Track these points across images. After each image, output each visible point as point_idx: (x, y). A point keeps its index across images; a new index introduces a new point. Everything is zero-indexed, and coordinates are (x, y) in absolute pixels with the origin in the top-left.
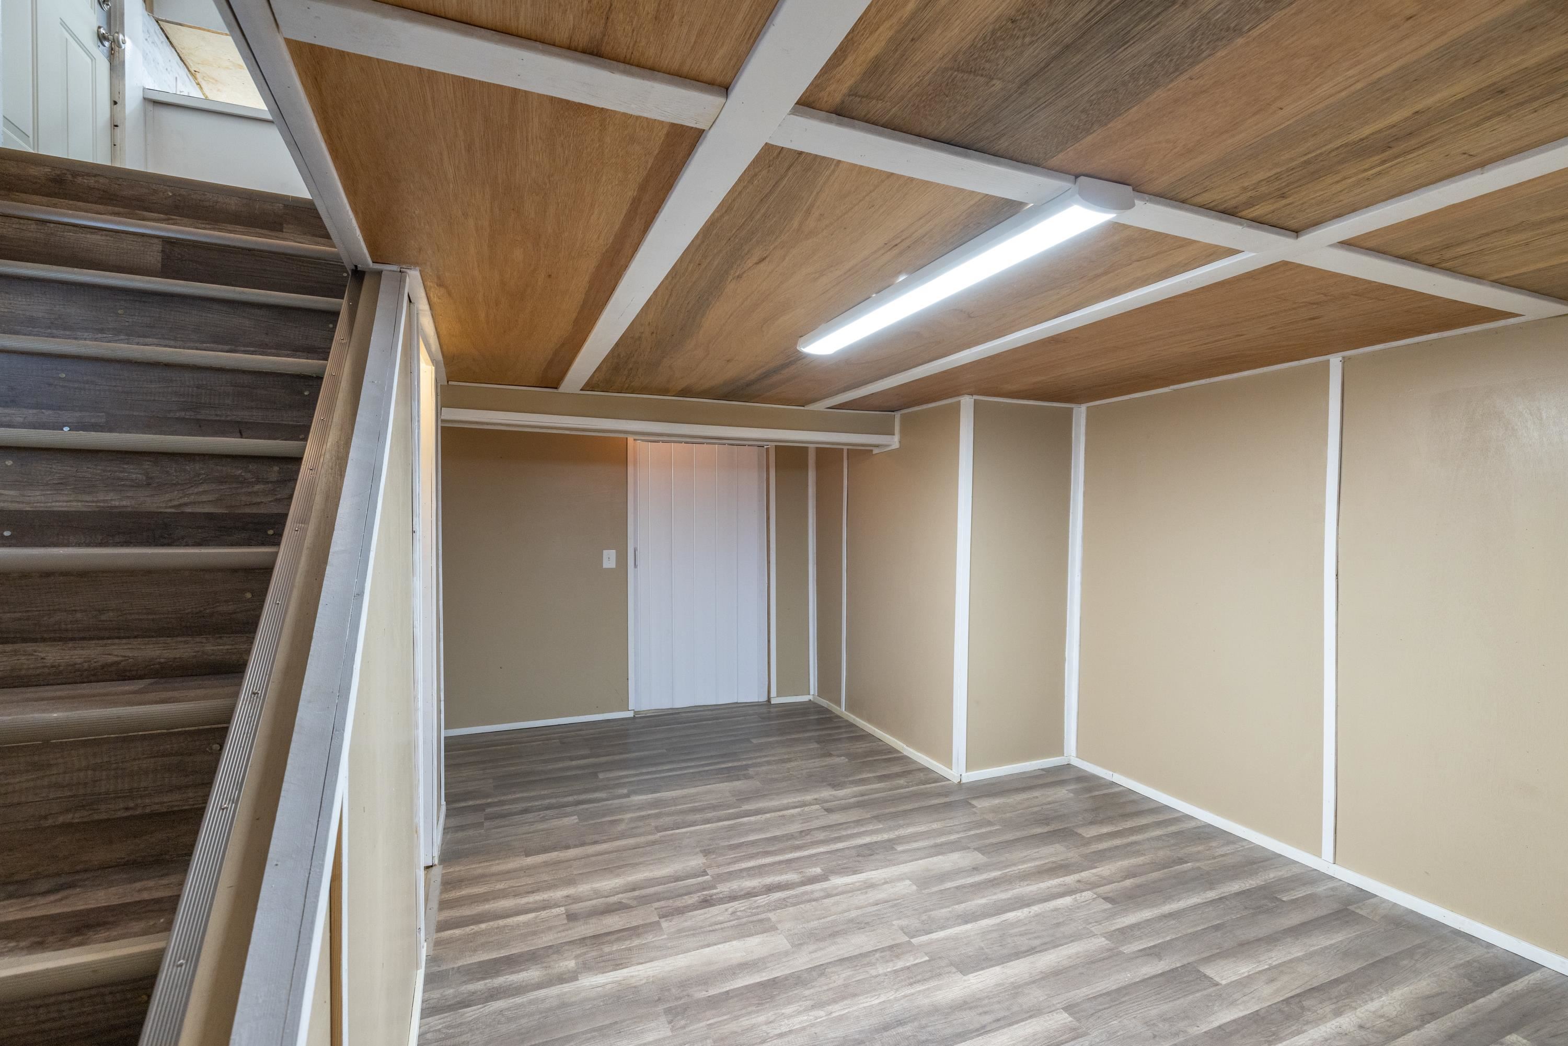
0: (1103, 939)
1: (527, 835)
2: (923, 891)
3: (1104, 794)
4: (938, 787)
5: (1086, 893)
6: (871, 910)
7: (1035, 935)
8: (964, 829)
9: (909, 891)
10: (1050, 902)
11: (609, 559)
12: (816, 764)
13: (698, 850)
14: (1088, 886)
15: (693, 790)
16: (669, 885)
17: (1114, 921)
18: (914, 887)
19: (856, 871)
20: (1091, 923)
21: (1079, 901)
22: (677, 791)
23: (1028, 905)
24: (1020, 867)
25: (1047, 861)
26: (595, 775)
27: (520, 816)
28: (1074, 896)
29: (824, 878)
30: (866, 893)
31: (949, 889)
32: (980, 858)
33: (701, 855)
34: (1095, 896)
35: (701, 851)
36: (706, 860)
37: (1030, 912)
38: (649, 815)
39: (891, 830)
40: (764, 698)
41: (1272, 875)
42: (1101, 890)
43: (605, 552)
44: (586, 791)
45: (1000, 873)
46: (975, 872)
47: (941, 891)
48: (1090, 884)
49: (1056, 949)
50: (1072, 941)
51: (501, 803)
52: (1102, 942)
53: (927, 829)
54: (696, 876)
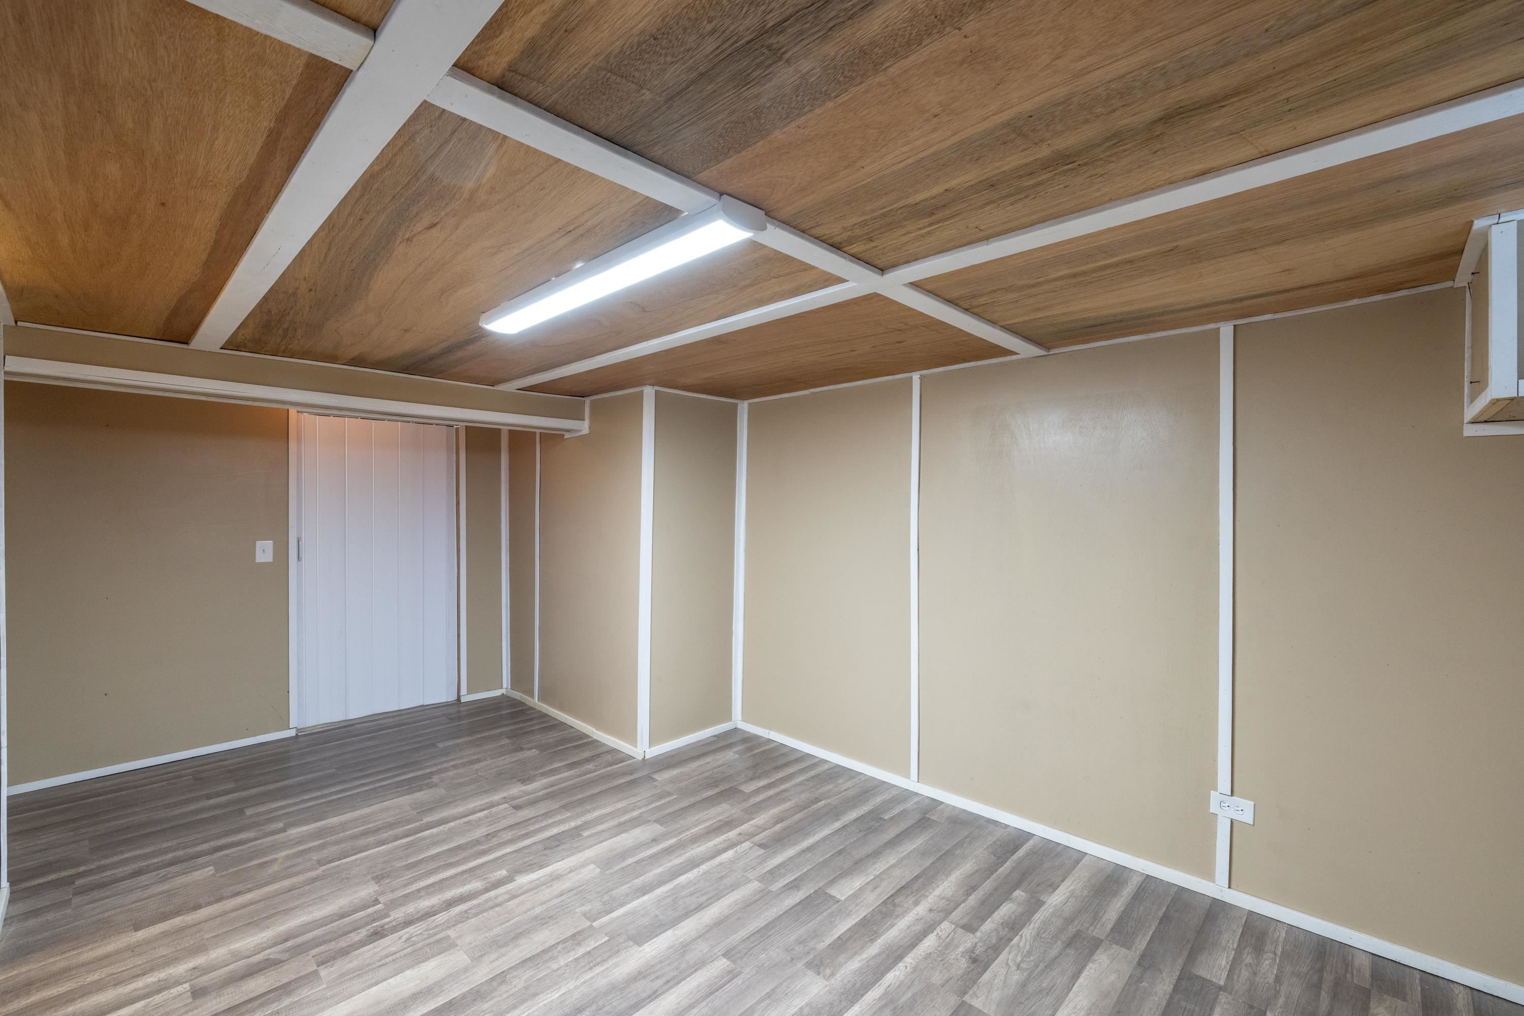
0: (757, 882)
1: (139, 904)
2: (606, 872)
3: (762, 752)
4: (623, 766)
5: (744, 844)
6: (555, 903)
7: (703, 892)
8: (647, 803)
9: (593, 875)
10: (716, 859)
11: (264, 552)
12: (505, 761)
13: (369, 877)
14: (747, 837)
15: (367, 810)
16: (332, 924)
17: (766, 865)
18: (598, 870)
19: (543, 865)
20: (748, 871)
21: (739, 852)
22: (347, 815)
23: (698, 865)
24: (692, 831)
25: (715, 821)
26: (241, 812)
27: (129, 881)
28: (735, 849)
29: (509, 879)
30: (551, 886)
31: (630, 865)
32: (658, 829)
33: (373, 882)
34: (752, 845)
35: (373, 878)
36: (379, 886)
37: (699, 872)
38: (310, 848)
39: (578, 817)
40: (453, 697)
41: (878, 800)
42: (757, 839)
43: (259, 544)
44: (227, 834)
45: (675, 840)
46: (654, 843)
47: (622, 868)
48: (748, 835)
49: (720, 901)
50: (733, 890)
51: (102, 869)
52: (755, 885)
53: (613, 809)
54: (365, 907)
